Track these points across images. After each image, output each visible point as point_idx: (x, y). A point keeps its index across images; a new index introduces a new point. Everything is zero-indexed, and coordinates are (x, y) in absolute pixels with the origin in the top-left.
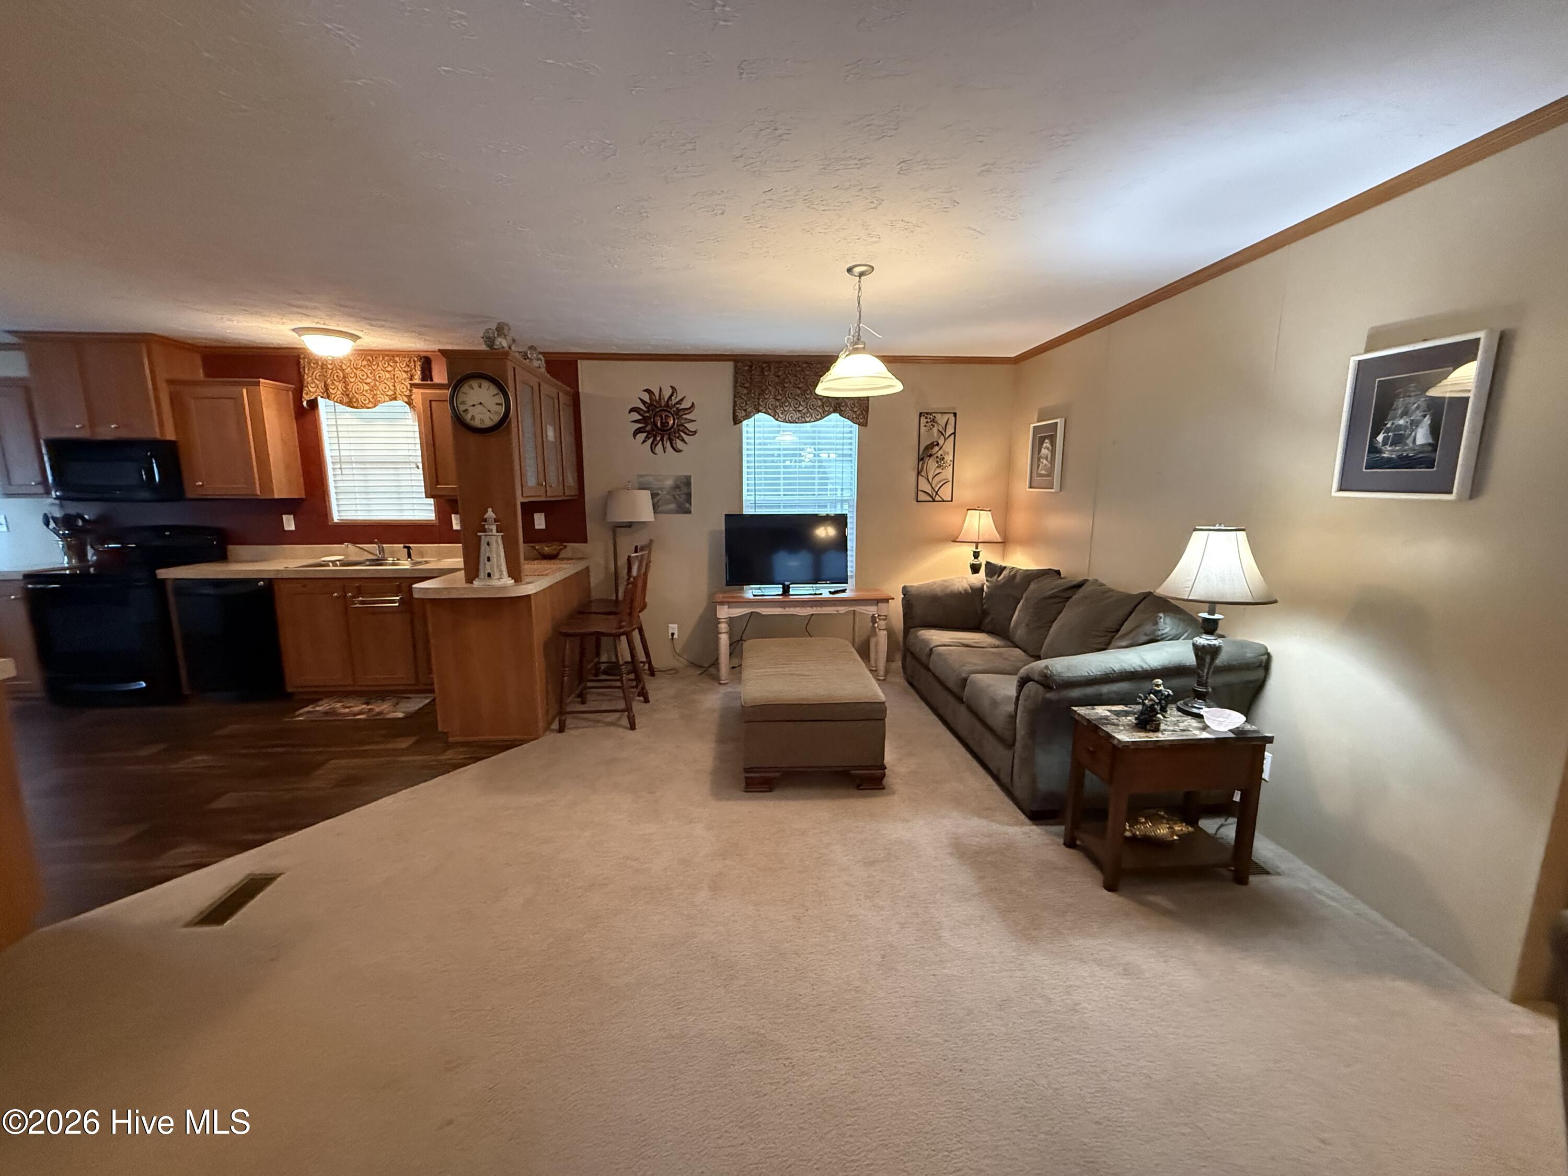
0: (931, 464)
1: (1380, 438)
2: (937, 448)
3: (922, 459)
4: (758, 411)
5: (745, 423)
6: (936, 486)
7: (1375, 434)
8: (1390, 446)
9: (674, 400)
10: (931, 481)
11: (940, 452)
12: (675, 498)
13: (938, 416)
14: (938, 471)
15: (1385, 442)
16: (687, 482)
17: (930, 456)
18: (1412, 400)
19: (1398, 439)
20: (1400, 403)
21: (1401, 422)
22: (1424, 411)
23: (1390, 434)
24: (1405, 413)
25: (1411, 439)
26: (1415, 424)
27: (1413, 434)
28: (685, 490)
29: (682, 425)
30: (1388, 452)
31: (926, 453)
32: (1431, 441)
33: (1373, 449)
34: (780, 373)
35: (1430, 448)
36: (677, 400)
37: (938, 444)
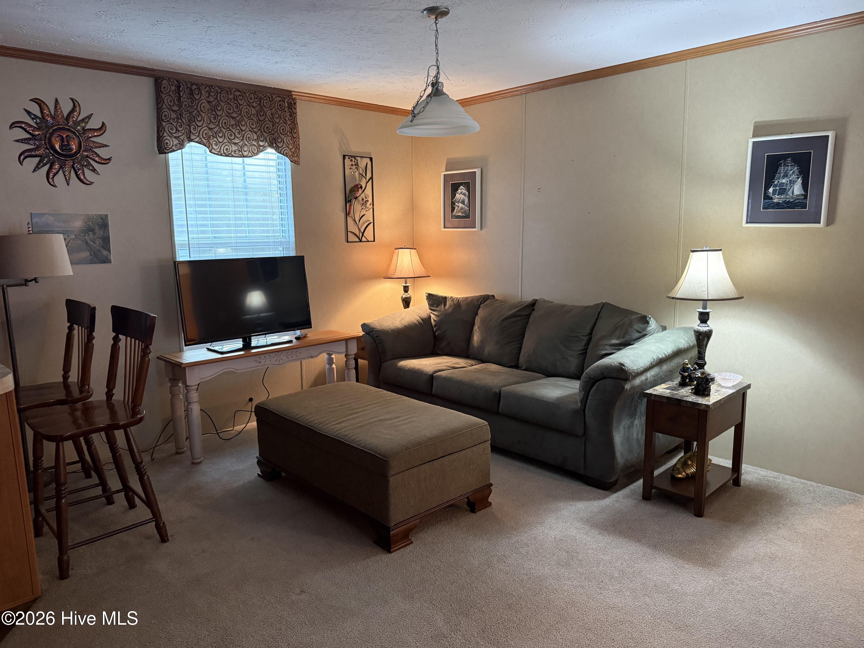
0: (357, 206)
1: (771, 190)
2: (359, 191)
3: (350, 201)
4: (190, 140)
5: (173, 154)
6: (361, 227)
7: (767, 188)
8: (778, 195)
9: (77, 117)
10: (357, 221)
11: (363, 195)
12: (90, 242)
13: (359, 161)
14: (362, 212)
15: (774, 192)
16: (103, 223)
17: (355, 198)
18: (789, 168)
19: (782, 191)
20: (782, 169)
21: (784, 181)
22: (797, 175)
23: (777, 188)
24: (786, 176)
25: (791, 191)
26: (793, 182)
27: (792, 188)
28: (100, 233)
29: (91, 150)
30: (776, 199)
31: (351, 195)
32: (803, 193)
33: (767, 197)
34: (211, 99)
35: (803, 197)
36: (81, 117)
37: (361, 187)
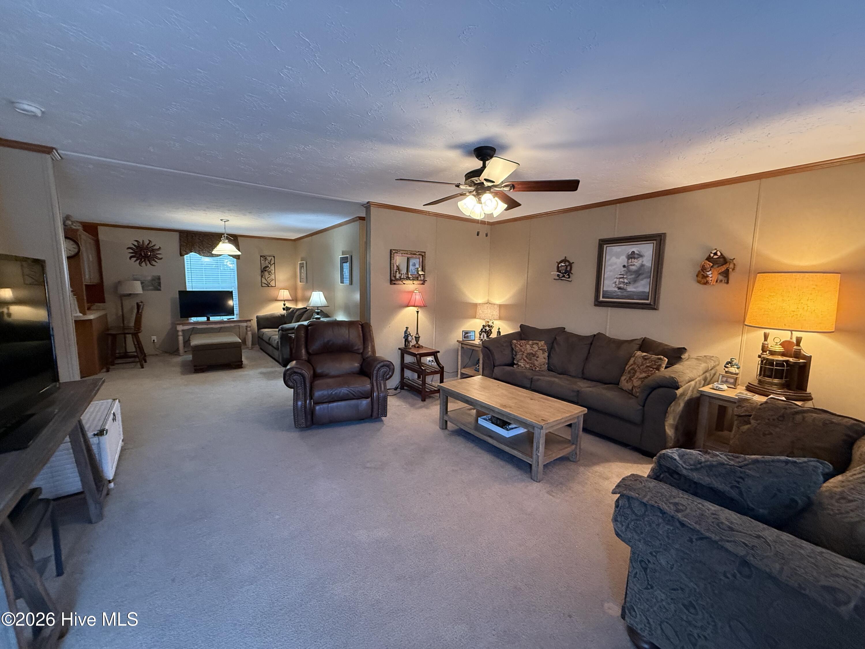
0: (266, 273)
2: (268, 268)
3: (263, 272)
4: (191, 252)
5: (185, 256)
6: (269, 281)
9: (150, 245)
10: (266, 279)
11: (270, 270)
12: (152, 284)
13: (268, 257)
14: (269, 276)
16: (159, 278)
17: (266, 271)
28: (157, 281)
29: (155, 255)
31: (264, 270)
34: (200, 238)
36: (152, 245)
